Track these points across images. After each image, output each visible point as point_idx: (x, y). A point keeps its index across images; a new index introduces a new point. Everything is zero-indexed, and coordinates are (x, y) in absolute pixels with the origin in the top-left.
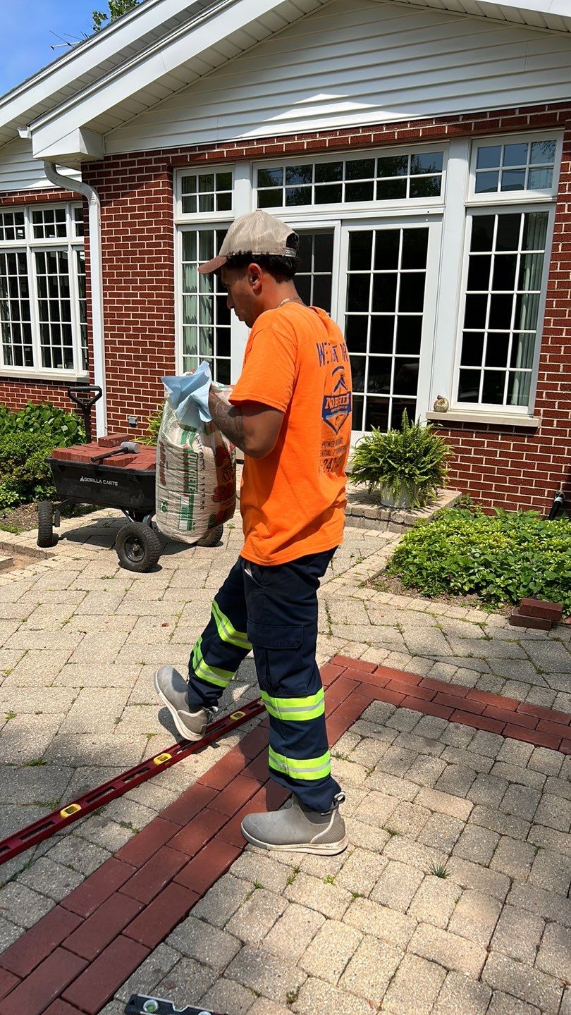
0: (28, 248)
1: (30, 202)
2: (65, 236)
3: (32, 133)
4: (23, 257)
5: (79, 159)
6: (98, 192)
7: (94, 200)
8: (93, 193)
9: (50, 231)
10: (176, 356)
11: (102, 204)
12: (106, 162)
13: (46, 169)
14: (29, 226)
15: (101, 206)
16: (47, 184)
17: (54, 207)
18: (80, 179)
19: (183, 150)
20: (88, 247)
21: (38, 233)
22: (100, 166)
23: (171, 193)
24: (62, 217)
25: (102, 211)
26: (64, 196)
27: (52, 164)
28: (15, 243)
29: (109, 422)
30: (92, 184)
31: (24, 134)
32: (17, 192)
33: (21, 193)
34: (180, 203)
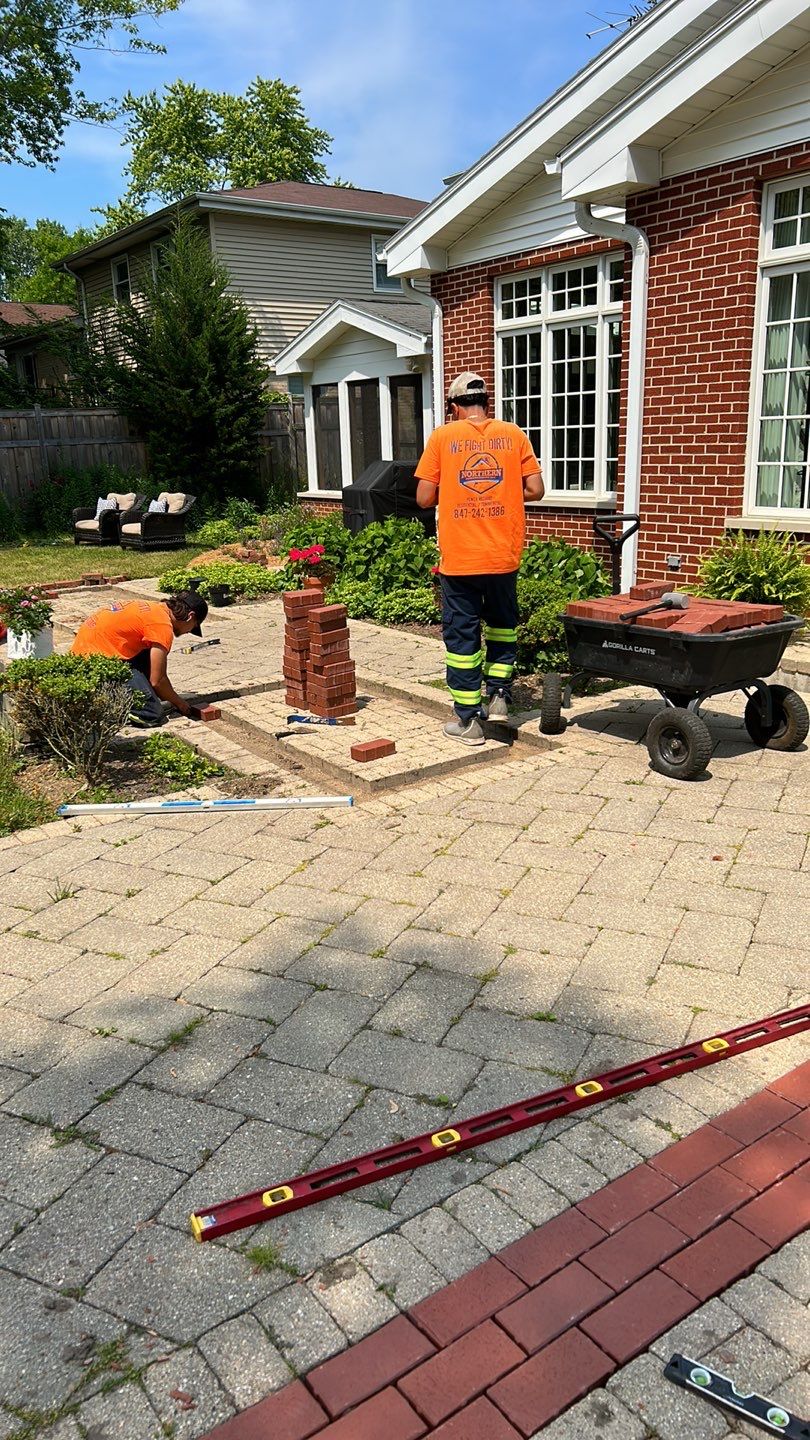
0: (544, 326)
1: (552, 261)
2: (595, 303)
3: (562, 165)
4: (536, 339)
5: (624, 191)
6: (648, 234)
7: (642, 245)
8: (641, 238)
9: (575, 299)
10: (747, 464)
11: (652, 252)
12: (663, 189)
13: (578, 212)
14: (547, 295)
15: (651, 255)
16: (578, 233)
17: (581, 265)
18: (622, 220)
19: (781, 152)
20: (628, 316)
21: (559, 304)
22: (653, 197)
23: (757, 221)
24: (591, 276)
25: (651, 262)
26: (597, 248)
27: (586, 203)
28: (528, 320)
29: (640, 564)
30: (639, 224)
31: (551, 169)
32: (534, 251)
33: (540, 250)
34: (770, 233)
